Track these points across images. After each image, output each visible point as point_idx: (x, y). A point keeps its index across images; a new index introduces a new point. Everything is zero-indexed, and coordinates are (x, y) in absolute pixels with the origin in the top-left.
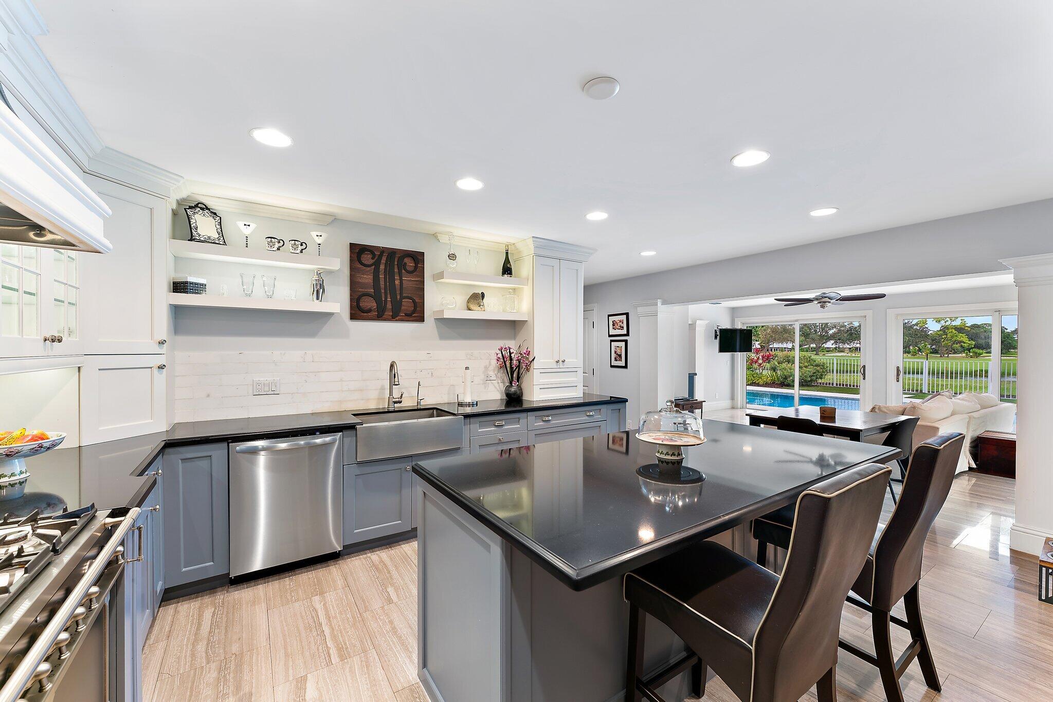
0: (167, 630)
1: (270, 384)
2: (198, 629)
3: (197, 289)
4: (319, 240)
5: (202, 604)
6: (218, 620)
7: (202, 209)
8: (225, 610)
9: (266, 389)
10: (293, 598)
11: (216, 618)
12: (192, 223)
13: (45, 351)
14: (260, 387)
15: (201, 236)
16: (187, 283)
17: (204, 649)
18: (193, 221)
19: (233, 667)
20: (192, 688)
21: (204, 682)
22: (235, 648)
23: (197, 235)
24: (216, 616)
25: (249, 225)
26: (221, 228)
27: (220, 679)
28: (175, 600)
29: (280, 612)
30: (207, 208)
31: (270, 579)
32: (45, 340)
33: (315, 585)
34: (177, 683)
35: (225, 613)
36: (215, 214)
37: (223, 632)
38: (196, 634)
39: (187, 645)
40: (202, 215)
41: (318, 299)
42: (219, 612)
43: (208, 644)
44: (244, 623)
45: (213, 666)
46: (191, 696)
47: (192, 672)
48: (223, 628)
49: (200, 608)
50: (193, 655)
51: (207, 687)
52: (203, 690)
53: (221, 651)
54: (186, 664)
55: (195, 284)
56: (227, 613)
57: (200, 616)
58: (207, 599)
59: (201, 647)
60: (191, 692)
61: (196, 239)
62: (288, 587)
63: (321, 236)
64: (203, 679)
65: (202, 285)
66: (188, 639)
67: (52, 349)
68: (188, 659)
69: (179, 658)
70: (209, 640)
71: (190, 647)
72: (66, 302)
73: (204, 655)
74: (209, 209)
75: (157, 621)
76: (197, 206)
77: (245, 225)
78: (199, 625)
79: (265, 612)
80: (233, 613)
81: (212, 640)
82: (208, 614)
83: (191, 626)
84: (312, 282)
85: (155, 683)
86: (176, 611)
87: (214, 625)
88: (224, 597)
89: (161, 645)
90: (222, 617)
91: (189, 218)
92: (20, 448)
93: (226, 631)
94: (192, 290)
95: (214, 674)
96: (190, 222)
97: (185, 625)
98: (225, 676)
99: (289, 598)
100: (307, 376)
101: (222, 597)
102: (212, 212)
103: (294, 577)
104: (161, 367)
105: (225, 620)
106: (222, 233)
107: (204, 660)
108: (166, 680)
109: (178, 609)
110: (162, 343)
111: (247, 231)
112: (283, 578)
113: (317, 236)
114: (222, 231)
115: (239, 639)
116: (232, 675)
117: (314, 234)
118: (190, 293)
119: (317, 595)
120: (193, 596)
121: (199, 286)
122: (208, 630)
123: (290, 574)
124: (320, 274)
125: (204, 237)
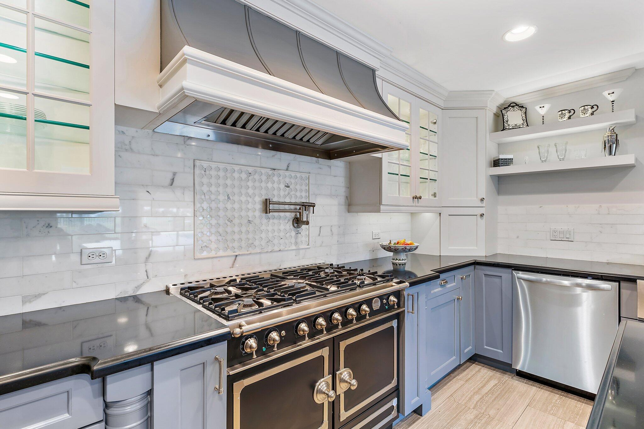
0: (469, 376)
1: (565, 233)
2: (482, 387)
3: (507, 162)
4: (611, 98)
5: (494, 375)
6: (495, 390)
7: (513, 107)
8: (503, 387)
9: (562, 236)
10: (552, 411)
11: (495, 388)
12: (505, 118)
13: (414, 203)
14: (556, 234)
15: (510, 126)
16: (499, 160)
17: (477, 400)
18: (505, 117)
19: (483, 421)
20: (458, 414)
21: (465, 416)
22: (492, 412)
23: (507, 126)
24: (495, 387)
25: (543, 107)
26: (526, 116)
27: (473, 422)
28: (483, 365)
29: (535, 413)
30: (517, 105)
31: (545, 388)
32: (413, 198)
33: (577, 415)
34: (454, 406)
35: (501, 389)
36: (522, 107)
37: (493, 399)
38: (479, 389)
39: (472, 391)
40: (513, 111)
41: (610, 154)
42: (499, 386)
43: (481, 399)
44: (508, 402)
45: (475, 412)
46: (455, 417)
47: (464, 407)
48: (495, 396)
49: (491, 377)
50: (470, 399)
51: (464, 420)
52: (462, 420)
53: (484, 408)
54: (464, 400)
55: (505, 160)
56: (503, 390)
57: (488, 381)
58: (498, 374)
59: (477, 398)
60: (457, 416)
61: (507, 129)
62: (554, 401)
63: (613, 93)
64: (465, 415)
65: (510, 160)
66: (475, 388)
67: (418, 203)
68: (467, 399)
69: (463, 395)
70: (483, 397)
71: (472, 393)
72: (429, 179)
73: (475, 403)
74: (518, 105)
75: (468, 369)
76: (509, 106)
77: (540, 107)
78: (484, 385)
79: (526, 404)
80: (506, 392)
81: (484, 398)
82: (493, 383)
83: (480, 383)
84: (604, 139)
85: (447, 398)
86: (479, 371)
87: (491, 391)
88: (507, 380)
89: (462, 382)
90: (498, 390)
91: (503, 116)
92: (398, 247)
93: (495, 399)
94: (503, 163)
95: (472, 417)
96: (503, 118)
97: (478, 381)
98: (476, 422)
99: (549, 409)
100: (602, 227)
101: (507, 379)
102: (520, 106)
103: (564, 398)
104: (482, 215)
105: (498, 392)
106: (526, 120)
107: (473, 405)
108: (452, 401)
109: (481, 370)
110: (482, 200)
111: (542, 112)
112: (554, 393)
113: (609, 94)
114: (526, 118)
115: (498, 409)
116: (480, 425)
117: (606, 93)
118: (502, 166)
119: (573, 422)
120: (492, 368)
121: (508, 160)
122: (486, 391)
123: (563, 394)
124: (613, 129)
125: (512, 126)
